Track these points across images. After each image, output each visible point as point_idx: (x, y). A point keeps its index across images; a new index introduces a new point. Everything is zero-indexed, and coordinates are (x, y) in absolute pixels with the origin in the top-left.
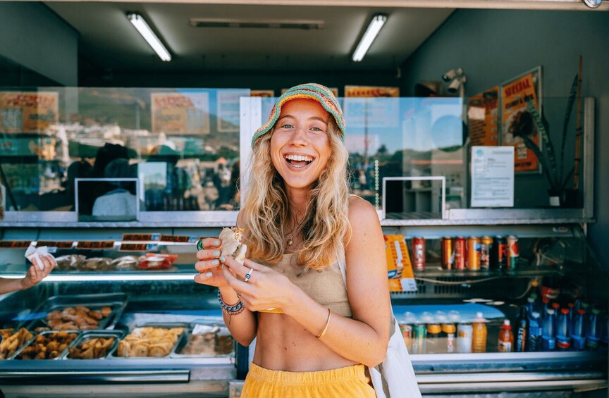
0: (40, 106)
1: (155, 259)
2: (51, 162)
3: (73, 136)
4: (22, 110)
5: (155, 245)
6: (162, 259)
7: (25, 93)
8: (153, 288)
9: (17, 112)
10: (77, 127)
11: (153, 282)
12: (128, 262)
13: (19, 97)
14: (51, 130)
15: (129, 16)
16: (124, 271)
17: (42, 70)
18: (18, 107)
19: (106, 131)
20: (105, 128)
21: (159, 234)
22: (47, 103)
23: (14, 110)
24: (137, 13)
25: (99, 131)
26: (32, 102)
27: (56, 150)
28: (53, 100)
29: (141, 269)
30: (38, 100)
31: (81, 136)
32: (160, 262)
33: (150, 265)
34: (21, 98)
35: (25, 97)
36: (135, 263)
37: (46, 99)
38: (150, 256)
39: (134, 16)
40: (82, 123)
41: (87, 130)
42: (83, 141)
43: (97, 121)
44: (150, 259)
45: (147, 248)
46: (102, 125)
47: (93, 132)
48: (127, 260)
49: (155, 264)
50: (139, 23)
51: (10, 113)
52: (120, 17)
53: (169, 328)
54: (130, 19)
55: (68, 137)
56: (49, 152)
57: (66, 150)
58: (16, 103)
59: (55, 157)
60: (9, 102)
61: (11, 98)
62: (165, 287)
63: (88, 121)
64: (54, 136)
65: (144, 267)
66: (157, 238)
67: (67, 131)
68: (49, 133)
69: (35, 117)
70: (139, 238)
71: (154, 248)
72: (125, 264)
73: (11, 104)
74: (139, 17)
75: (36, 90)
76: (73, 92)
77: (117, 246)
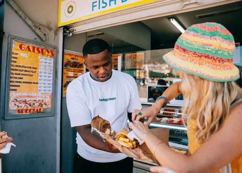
0: (137, 58)
1: (176, 120)
2: (142, 79)
3: (150, 69)
4: (132, 60)
5: (176, 114)
6: (179, 120)
7: (133, 54)
8: (176, 132)
9: (131, 61)
10: (152, 65)
11: (176, 130)
12: (165, 120)
13: (131, 55)
14: (143, 67)
15: (170, 20)
16: (164, 124)
17: (138, 45)
18: (131, 59)
19: (163, 66)
20: (162, 65)
21: (178, 109)
22: (140, 57)
23: (129, 60)
24: (173, 18)
25: (160, 66)
26: (135, 57)
27: (144, 75)
28: (142, 55)
29: (170, 124)
30: (137, 56)
31: (153, 69)
32: (178, 121)
33: (174, 122)
34: (132, 56)
35: (133, 55)
36: (168, 121)
37: (140, 55)
38: (174, 118)
39: (171, 19)
40: (154, 64)
41: (156, 66)
42: (154, 71)
43: (160, 62)
44: (174, 120)
45: (173, 115)
46: (161, 64)
47: (158, 67)
48: (165, 119)
49: (176, 122)
50: (174, 22)
51: (128, 61)
52: (166, 20)
53: (180, 150)
54: (170, 21)
55: (149, 69)
56: (142, 75)
57: (147, 74)
58: (130, 58)
59: (144, 77)
60: (128, 57)
61: (129, 56)
62: (181, 133)
63: (156, 62)
64: (144, 69)
65: (171, 123)
66: (177, 111)
67: (148, 67)
68: (142, 68)
69: (136, 62)
70: (170, 111)
71: (176, 115)
72: (164, 121)
73: (129, 58)
74: (173, 19)
75: (136, 52)
76: (149, 52)
77: (161, 113)
